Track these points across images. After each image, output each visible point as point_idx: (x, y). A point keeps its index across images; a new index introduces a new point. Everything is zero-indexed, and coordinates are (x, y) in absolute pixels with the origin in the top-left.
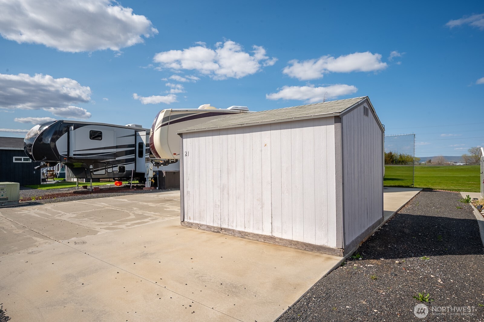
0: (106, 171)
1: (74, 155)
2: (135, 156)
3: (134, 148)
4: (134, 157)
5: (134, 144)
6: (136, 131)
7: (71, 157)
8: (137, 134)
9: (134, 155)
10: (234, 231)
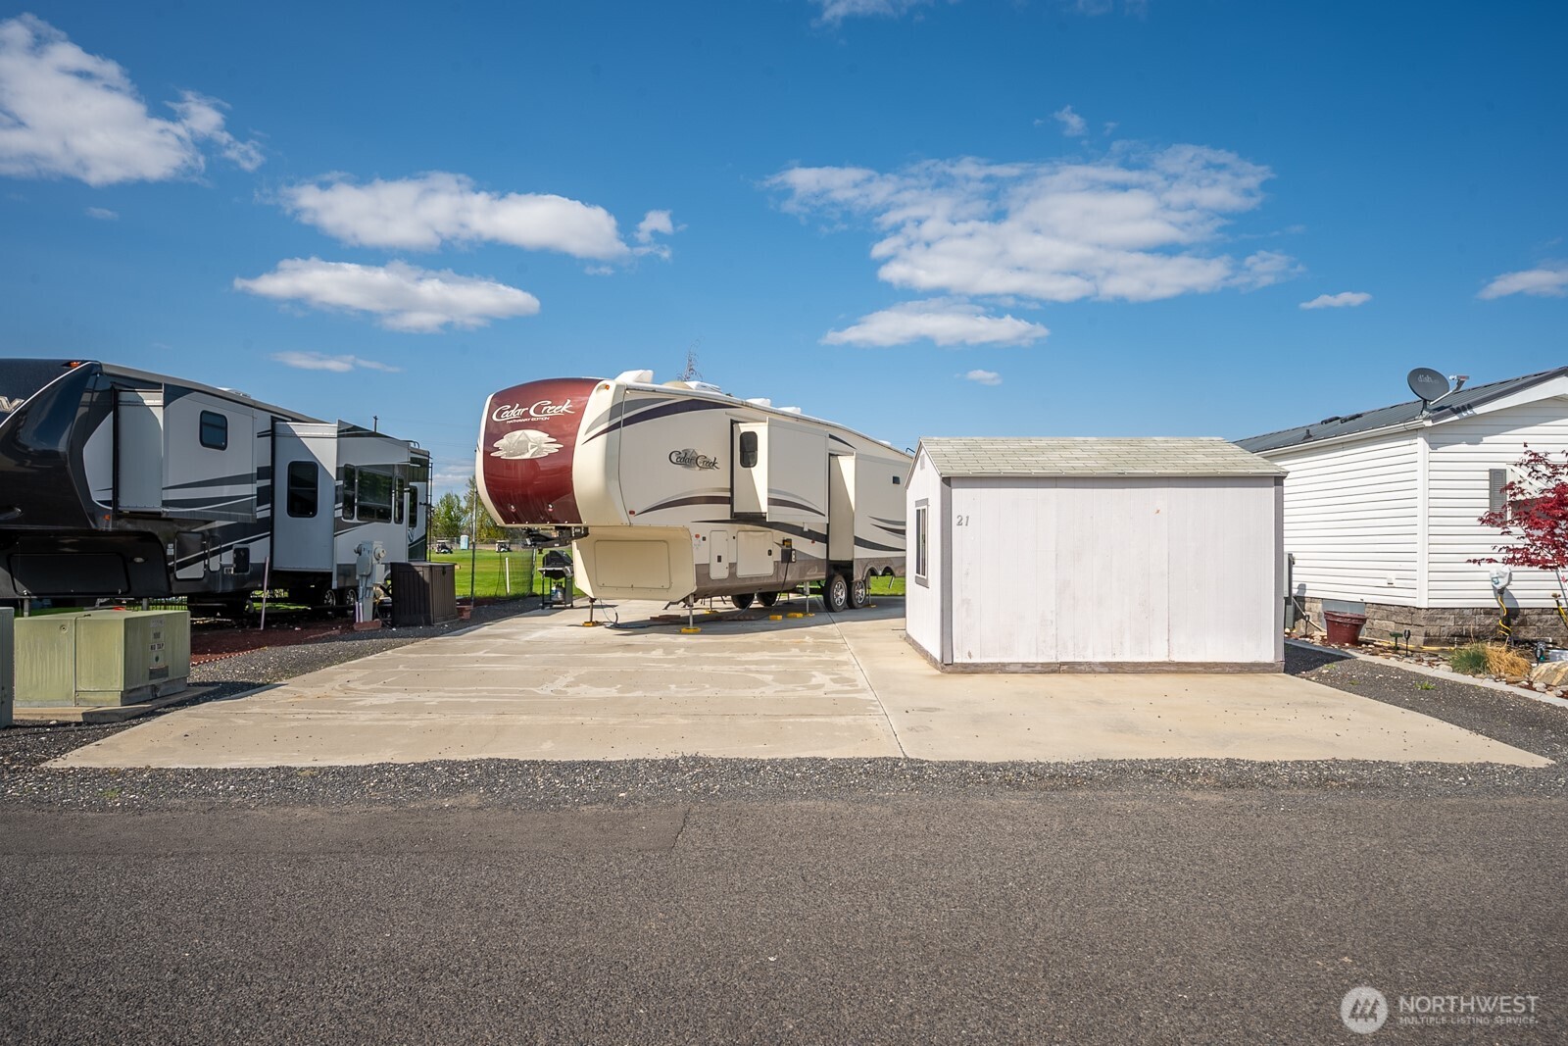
0: (205, 565)
1: (166, 504)
2: (272, 509)
3: (267, 482)
4: (268, 514)
5: (270, 465)
6: (274, 420)
7: (121, 512)
8: (279, 430)
9: (269, 506)
10: (1089, 664)
